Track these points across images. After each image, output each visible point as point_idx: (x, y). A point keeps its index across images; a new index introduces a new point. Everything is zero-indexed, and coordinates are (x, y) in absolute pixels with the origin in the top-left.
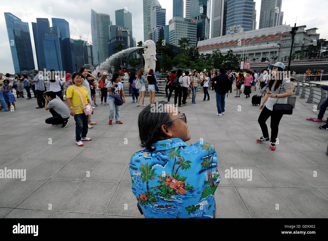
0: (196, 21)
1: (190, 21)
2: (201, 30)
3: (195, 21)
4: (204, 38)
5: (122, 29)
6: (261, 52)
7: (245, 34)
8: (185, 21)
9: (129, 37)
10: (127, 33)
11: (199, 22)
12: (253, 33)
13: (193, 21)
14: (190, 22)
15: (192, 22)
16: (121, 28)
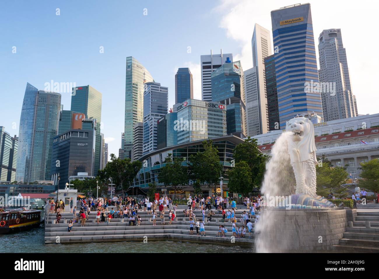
0: (224, 107)
1: (215, 106)
2: (234, 122)
3: (222, 107)
4: (240, 134)
5: (83, 117)
6: (354, 157)
7: (327, 125)
8: (206, 106)
9: (95, 132)
10: (93, 125)
11: (229, 109)
12: (341, 124)
13: (219, 107)
14: (214, 108)
15: (218, 109)
16: (81, 116)
